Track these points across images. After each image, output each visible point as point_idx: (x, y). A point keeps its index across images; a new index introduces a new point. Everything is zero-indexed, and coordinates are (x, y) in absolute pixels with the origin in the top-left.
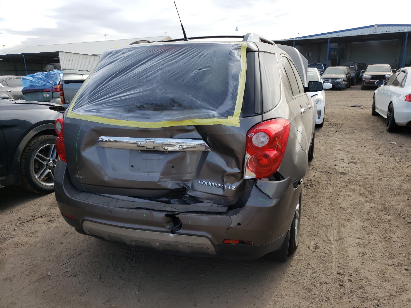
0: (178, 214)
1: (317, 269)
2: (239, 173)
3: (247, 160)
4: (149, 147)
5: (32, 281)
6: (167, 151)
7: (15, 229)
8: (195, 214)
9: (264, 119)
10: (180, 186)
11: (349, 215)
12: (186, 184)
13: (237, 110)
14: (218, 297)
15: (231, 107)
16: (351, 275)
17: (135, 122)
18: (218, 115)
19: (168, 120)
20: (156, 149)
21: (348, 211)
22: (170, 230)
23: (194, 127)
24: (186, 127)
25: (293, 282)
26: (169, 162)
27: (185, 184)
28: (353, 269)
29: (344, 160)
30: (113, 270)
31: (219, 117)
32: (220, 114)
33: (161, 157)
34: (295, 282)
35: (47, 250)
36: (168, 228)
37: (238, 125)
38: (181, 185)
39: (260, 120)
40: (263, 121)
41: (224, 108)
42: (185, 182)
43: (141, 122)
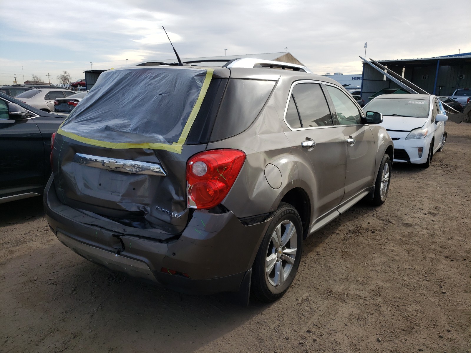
0: (123, 235)
1: (289, 322)
2: (183, 201)
3: (188, 188)
4: (111, 167)
5: (19, 282)
6: (130, 173)
7: (37, 235)
8: (137, 238)
9: (207, 149)
10: (139, 210)
11: (375, 272)
12: (146, 208)
13: (183, 136)
14: (164, 328)
15: (178, 134)
16: (321, 336)
17: (102, 141)
18: (163, 140)
19: (129, 142)
20: (118, 170)
21: (377, 268)
22: (116, 251)
23: (152, 151)
24: (144, 150)
25: (251, 330)
26: (131, 184)
27: (144, 208)
28: (329, 330)
29: (423, 210)
30: (90, 286)
31: (164, 142)
32: (166, 139)
33: (125, 178)
34: (252, 330)
35: (48, 258)
36: (115, 248)
37: (180, 153)
38: (141, 208)
39: (204, 149)
40: (206, 151)
41: (171, 134)
42: (145, 205)
43: (106, 142)
